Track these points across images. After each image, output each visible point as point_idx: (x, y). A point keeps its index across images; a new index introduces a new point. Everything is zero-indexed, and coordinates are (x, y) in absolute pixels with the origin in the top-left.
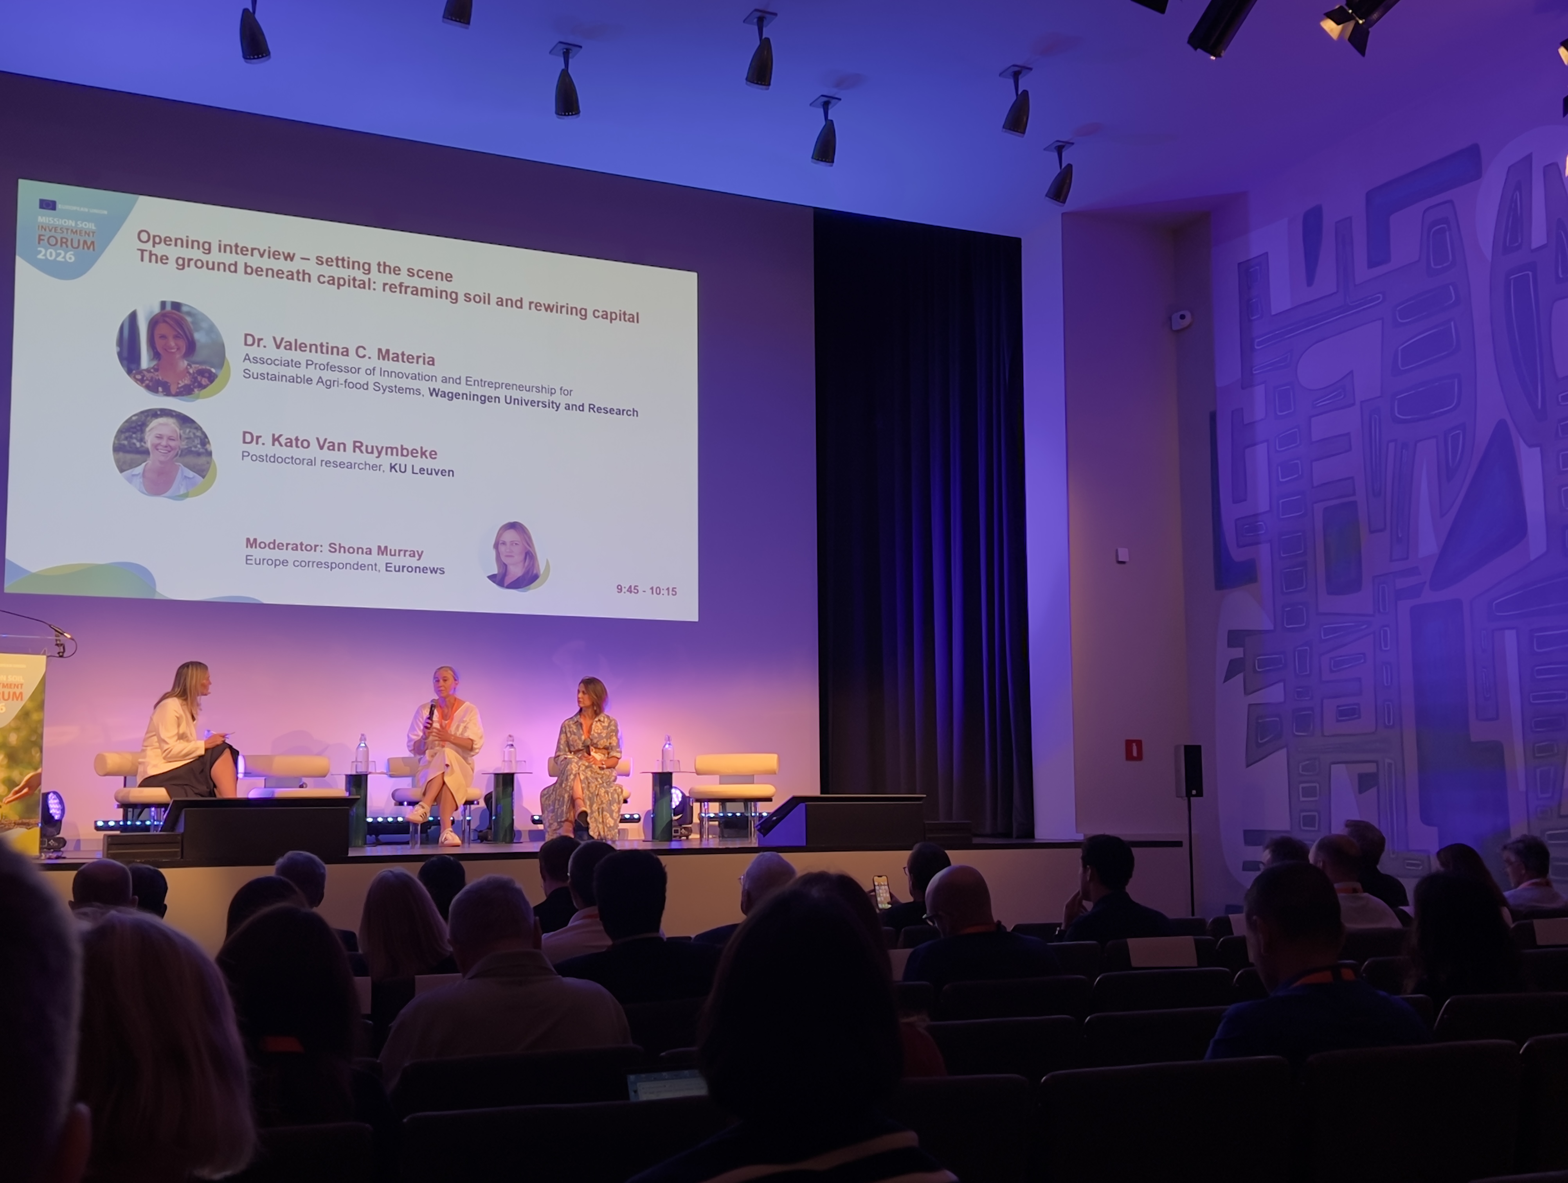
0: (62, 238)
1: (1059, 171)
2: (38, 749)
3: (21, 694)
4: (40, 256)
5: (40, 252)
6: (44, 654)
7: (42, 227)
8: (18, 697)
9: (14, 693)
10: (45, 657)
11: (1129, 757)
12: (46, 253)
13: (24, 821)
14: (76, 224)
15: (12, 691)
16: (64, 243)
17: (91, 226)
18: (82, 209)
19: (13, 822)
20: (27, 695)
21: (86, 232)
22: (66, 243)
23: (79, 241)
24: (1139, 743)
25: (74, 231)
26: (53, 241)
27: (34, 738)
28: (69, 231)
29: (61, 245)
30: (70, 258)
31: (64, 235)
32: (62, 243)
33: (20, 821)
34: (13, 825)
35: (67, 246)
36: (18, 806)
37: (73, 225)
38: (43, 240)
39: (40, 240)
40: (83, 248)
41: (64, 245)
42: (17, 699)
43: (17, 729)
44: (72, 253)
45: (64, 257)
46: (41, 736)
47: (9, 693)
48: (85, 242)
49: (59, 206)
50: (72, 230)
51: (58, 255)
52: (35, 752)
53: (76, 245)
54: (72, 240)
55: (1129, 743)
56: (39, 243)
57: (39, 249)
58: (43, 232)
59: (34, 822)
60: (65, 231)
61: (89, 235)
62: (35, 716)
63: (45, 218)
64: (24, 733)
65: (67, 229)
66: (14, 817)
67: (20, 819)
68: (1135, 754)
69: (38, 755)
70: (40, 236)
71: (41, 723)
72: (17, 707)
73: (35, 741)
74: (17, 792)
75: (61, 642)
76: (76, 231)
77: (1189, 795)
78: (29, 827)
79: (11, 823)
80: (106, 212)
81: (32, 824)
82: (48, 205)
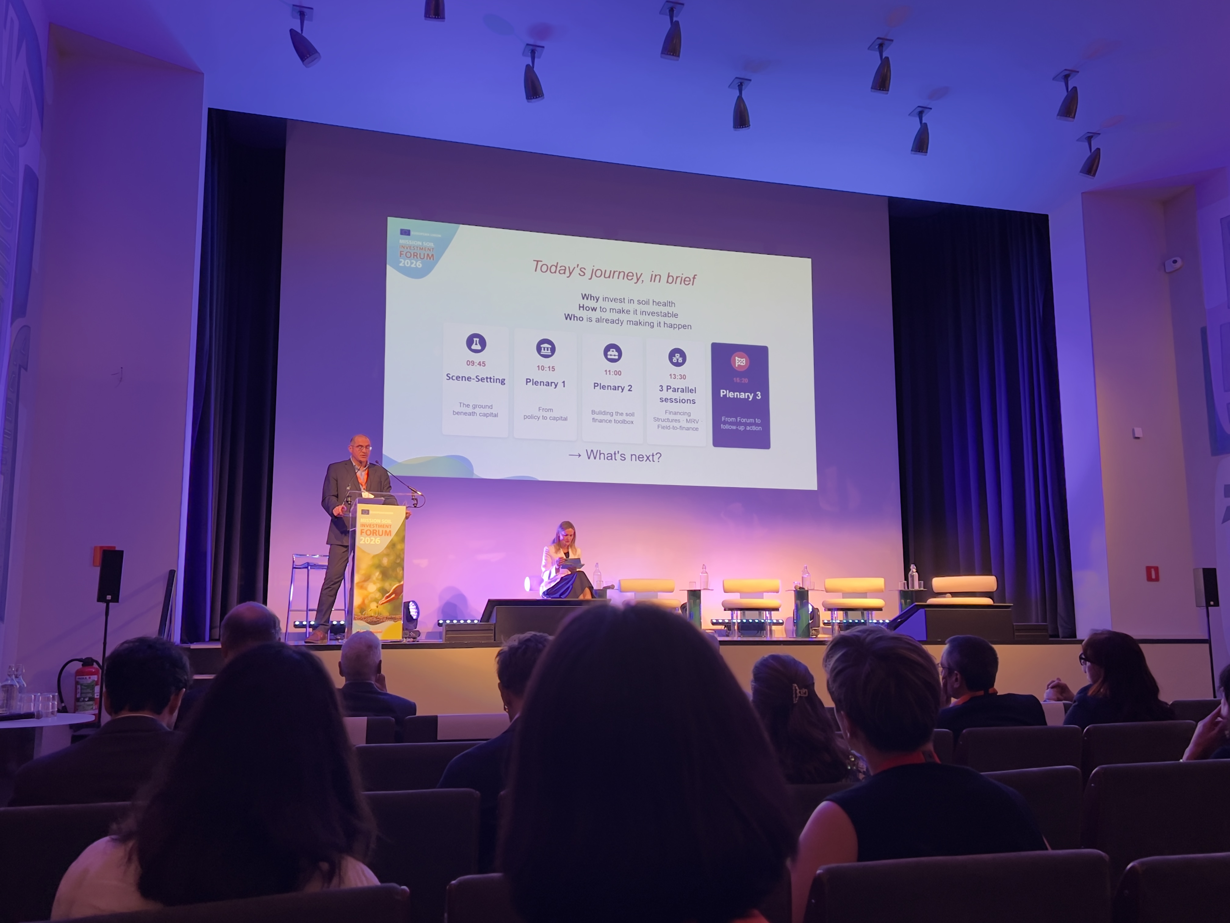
0: (414, 253)
1: (1089, 154)
2: (401, 568)
3: (390, 531)
4: (401, 265)
5: (401, 262)
6: (404, 505)
7: (402, 246)
8: (388, 533)
9: (386, 531)
10: (405, 507)
11: (1149, 579)
12: (405, 263)
13: (393, 616)
14: (422, 244)
15: (384, 529)
16: (415, 255)
17: (431, 245)
18: (426, 234)
19: (385, 617)
20: (394, 533)
21: (428, 249)
22: (416, 256)
23: (424, 254)
24: (1156, 569)
25: (421, 248)
26: (409, 255)
27: (398, 561)
28: (419, 248)
29: (414, 258)
30: (419, 265)
31: (415, 251)
32: (414, 255)
33: (390, 617)
34: (385, 619)
35: (417, 258)
36: (388, 606)
37: (421, 244)
38: (403, 254)
39: (401, 254)
40: (427, 259)
41: (415, 257)
42: (388, 535)
43: (388, 555)
44: (420, 262)
45: (416, 265)
46: (403, 560)
47: (383, 531)
48: (428, 255)
49: (412, 233)
50: (420, 248)
51: (412, 263)
52: (399, 570)
53: (422, 257)
54: (420, 254)
55: (1149, 569)
56: (400, 256)
57: (401, 260)
58: (402, 249)
59: (398, 618)
60: (416, 248)
61: (430, 251)
62: (399, 547)
63: (404, 241)
64: (392, 558)
65: (417, 247)
66: (386, 614)
67: (390, 616)
68: (1153, 576)
69: (401, 572)
70: (401, 252)
71: (403, 550)
72: (387, 540)
73: (399, 563)
74: (388, 597)
75: (416, 497)
76: (423, 248)
77: (1208, 605)
78: (395, 621)
79: (384, 618)
80: (440, 236)
81: (397, 619)
82: (406, 232)
